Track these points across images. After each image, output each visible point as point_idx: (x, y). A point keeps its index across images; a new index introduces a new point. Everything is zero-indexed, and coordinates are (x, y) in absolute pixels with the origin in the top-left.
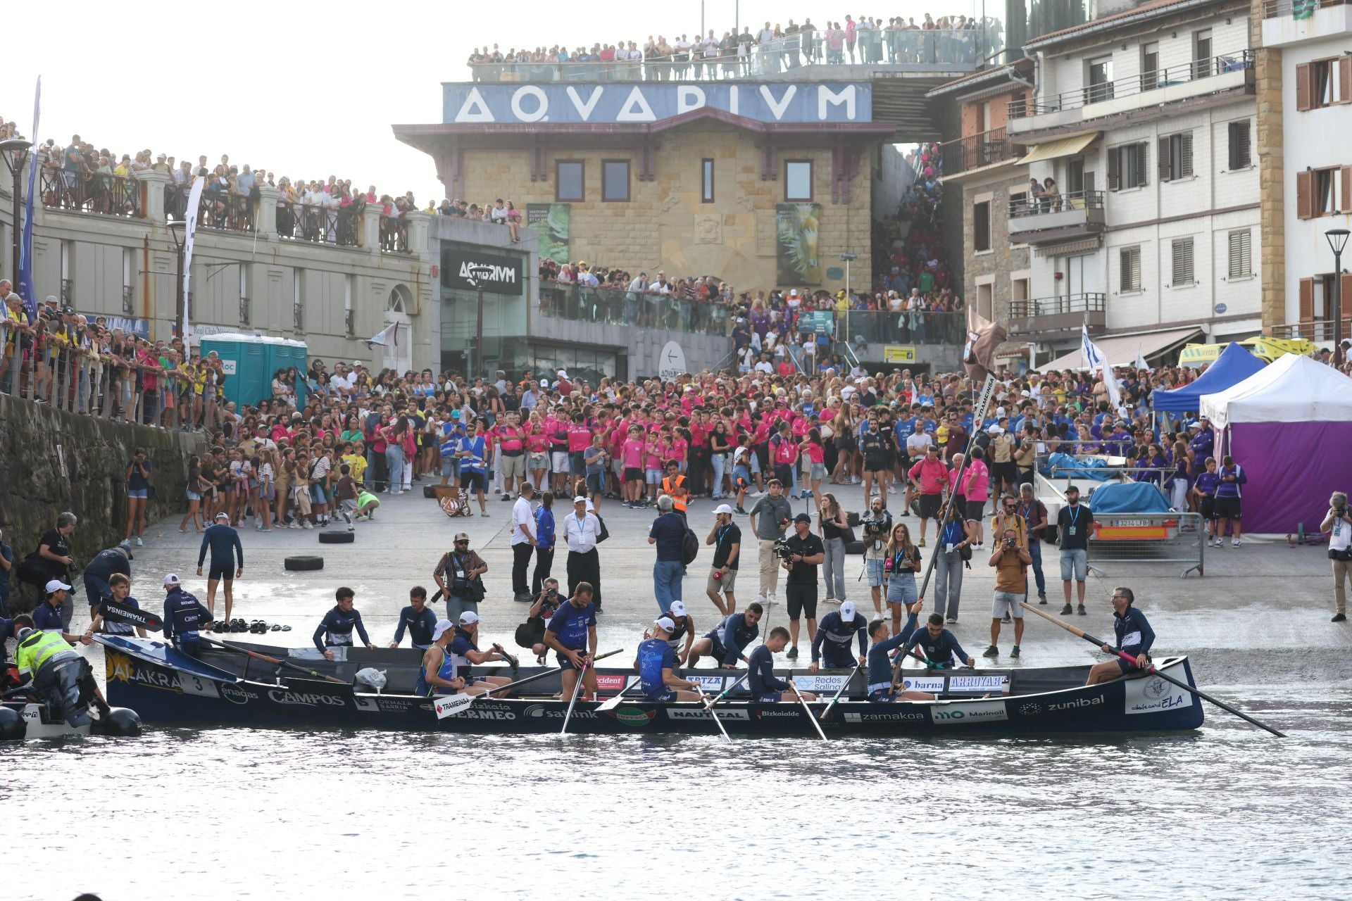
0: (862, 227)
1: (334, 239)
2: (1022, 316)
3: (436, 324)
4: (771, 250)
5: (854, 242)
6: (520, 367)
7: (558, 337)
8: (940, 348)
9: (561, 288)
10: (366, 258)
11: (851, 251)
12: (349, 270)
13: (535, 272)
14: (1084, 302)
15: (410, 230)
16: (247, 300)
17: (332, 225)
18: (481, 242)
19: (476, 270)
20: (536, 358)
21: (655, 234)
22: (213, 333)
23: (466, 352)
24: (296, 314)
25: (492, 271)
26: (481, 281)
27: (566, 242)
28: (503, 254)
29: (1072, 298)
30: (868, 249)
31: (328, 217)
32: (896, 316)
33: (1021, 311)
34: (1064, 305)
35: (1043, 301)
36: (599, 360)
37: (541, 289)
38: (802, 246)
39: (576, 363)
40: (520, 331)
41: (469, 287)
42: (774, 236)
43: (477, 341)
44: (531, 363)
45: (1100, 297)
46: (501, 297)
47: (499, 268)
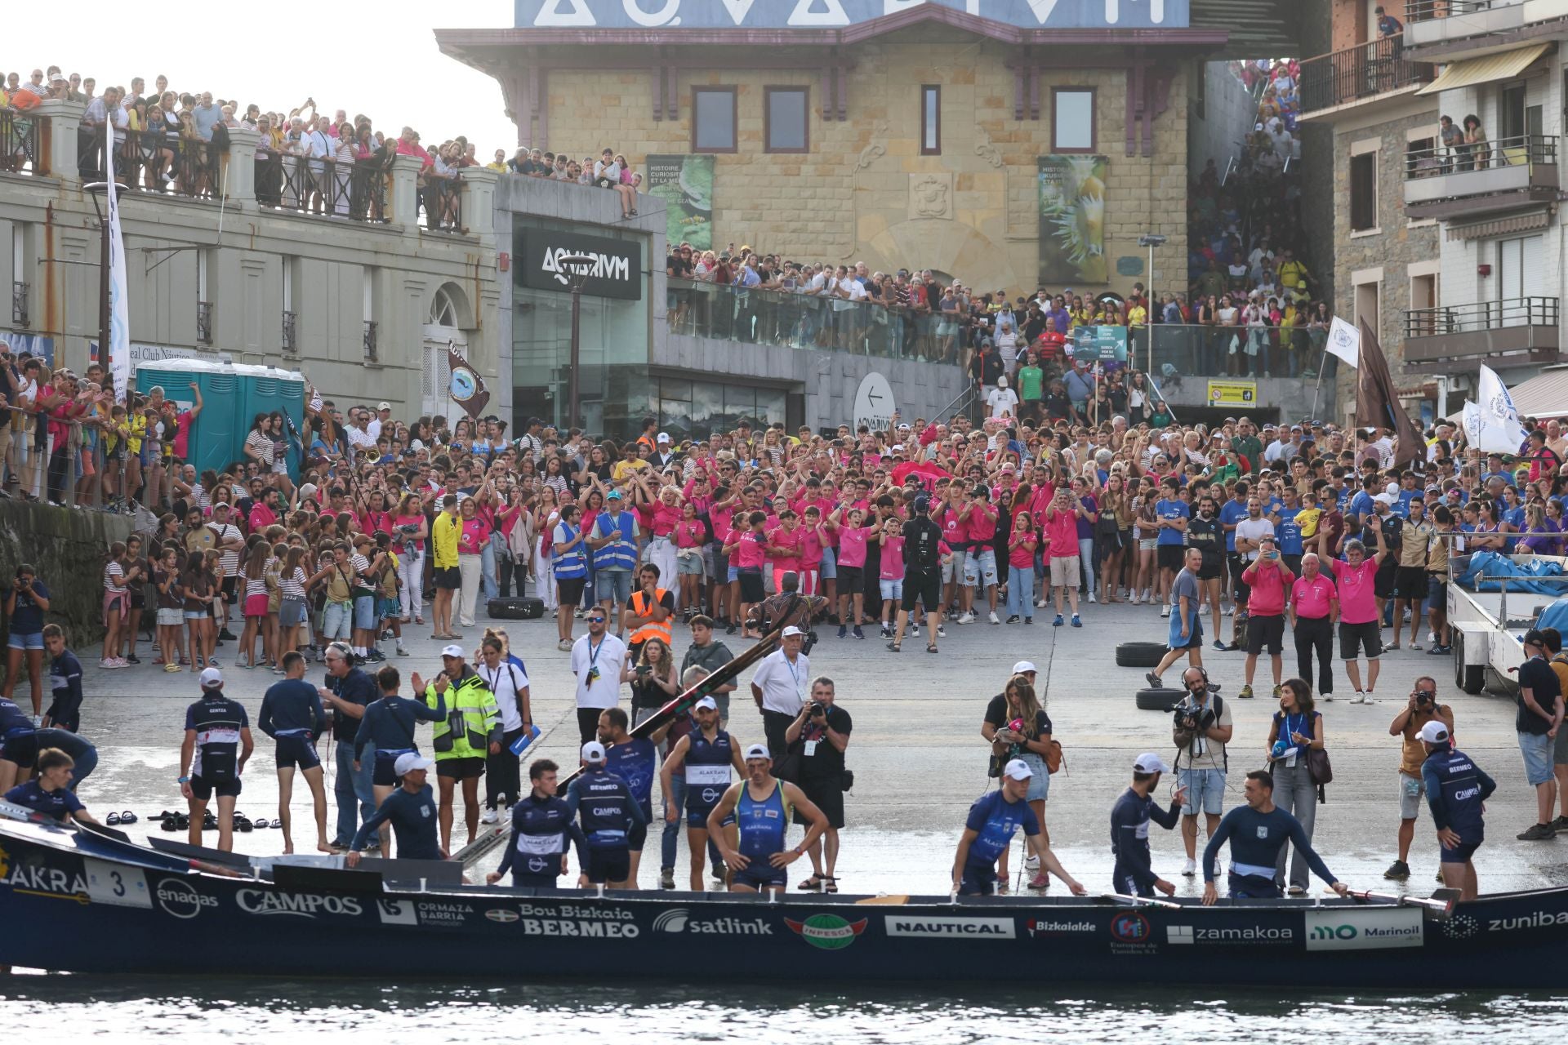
0: (1172, 193)
1: (346, 211)
2: (1424, 334)
3: (505, 345)
4: (1031, 230)
5: (1159, 217)
6: (637, 412)
7: (697, 366)
8: (1296, 383)
9: (700, 287)
10: (397, 240)
11: (1156, 232)
12: (370, 259)
13: (660, 263)
14: (1525, 311)
15: (465, 196)
16: (208, 306)
17: (343, 190)
18: (576, 216)
19: (569, 261)
20: (661, 399)
21: (847, 205)
22: (155, 357)
23: (553, 388)
24: (285, 329)
25: (593, 262)
26: (576, 279)
27: (708, 216)
28: (609, 235)
29: (1506, 305)
30: (1183, 228)
31: (336, 176)
32: (1227, 333)
33: (1424, 325)
34: (1493, 315)
35: (1460, 310)
36: (760, 401)
37: (670, 290)
38: (1078, 224)
39: (724, 405)
40: (636, 355)
41: (557, 287)
42: (1035, 206)
43: (570, 372)
44: (654, 406)
45: (1549, 303)
46: (606, 302)
47: (603, 257)
